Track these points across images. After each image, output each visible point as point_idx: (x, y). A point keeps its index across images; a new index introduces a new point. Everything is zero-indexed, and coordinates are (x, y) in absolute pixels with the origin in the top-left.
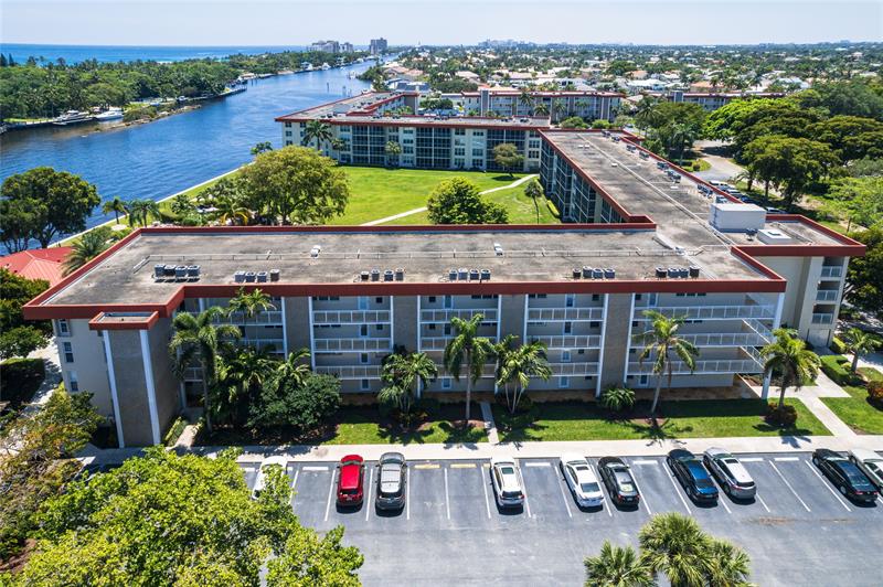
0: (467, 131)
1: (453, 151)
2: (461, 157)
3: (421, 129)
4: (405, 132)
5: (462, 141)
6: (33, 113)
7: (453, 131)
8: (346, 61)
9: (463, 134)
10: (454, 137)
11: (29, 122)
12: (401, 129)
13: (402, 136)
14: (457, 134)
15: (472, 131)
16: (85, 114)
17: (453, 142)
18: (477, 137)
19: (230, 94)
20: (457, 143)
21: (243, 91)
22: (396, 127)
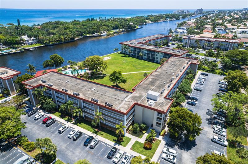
0: (159, 53)
1: (155, 58)
2: (157, 59)
3: (149, 50)
4: (145, 51)
5: (158, 55)
6: (89, 33)
7: (156, 52)
8: (182, 17)
9: (158, 53)
10: (156, 54)
11: (88, 35)
12: (144, 50)
13: (144, 51)
14: (157, 53)
15: (160, 53)
16: (99, 34)
17: (156, 55)
18: (161, 55)
19: (138, 29)
20: (157, 55)
21: (142, 28)
22: (143, 49)
